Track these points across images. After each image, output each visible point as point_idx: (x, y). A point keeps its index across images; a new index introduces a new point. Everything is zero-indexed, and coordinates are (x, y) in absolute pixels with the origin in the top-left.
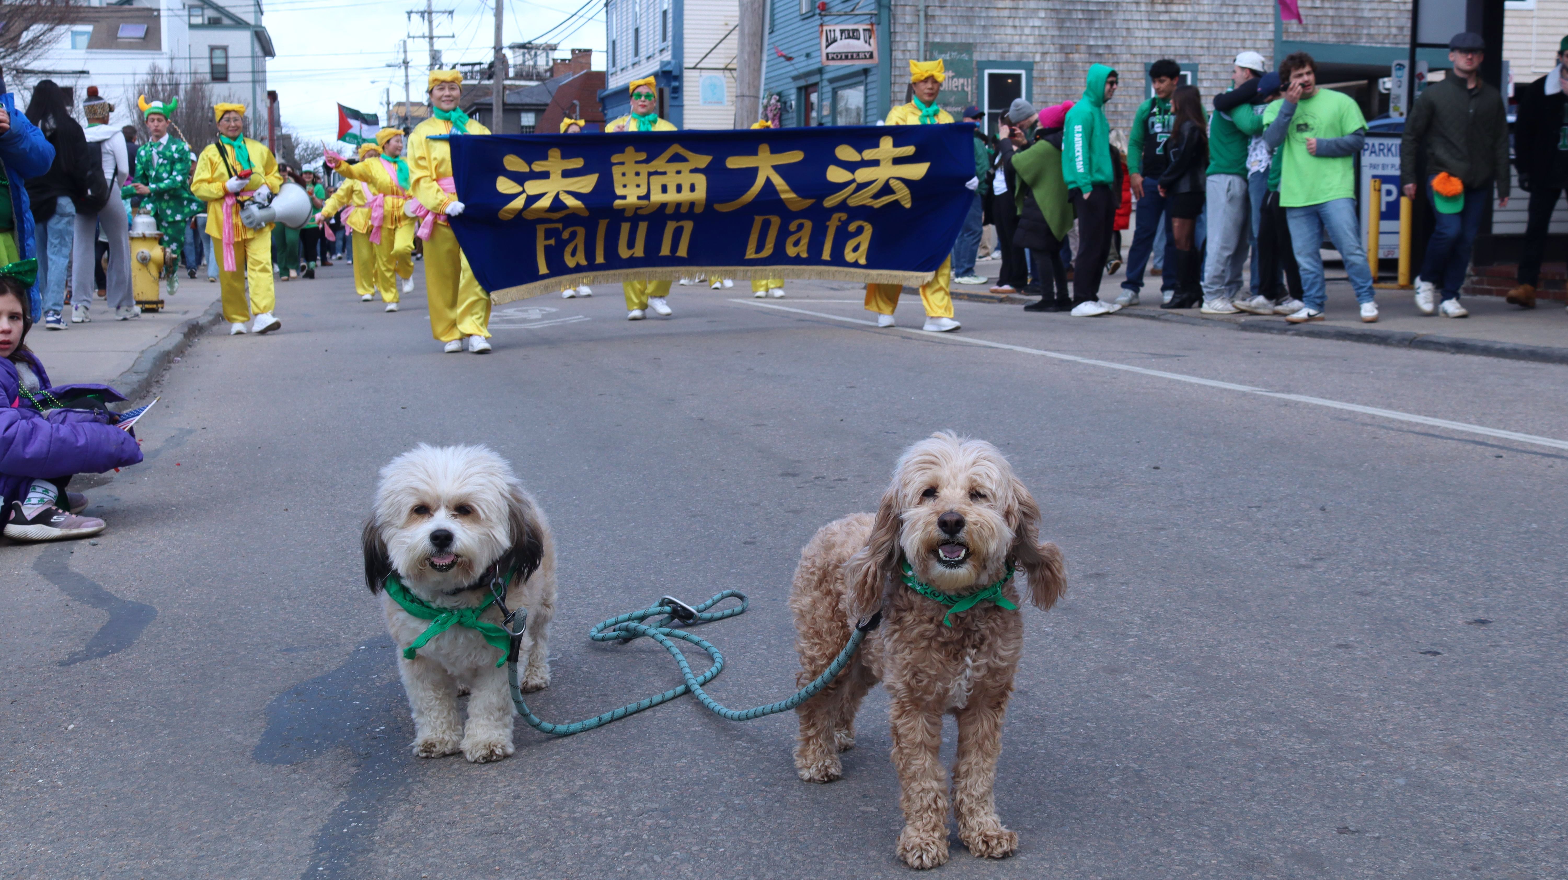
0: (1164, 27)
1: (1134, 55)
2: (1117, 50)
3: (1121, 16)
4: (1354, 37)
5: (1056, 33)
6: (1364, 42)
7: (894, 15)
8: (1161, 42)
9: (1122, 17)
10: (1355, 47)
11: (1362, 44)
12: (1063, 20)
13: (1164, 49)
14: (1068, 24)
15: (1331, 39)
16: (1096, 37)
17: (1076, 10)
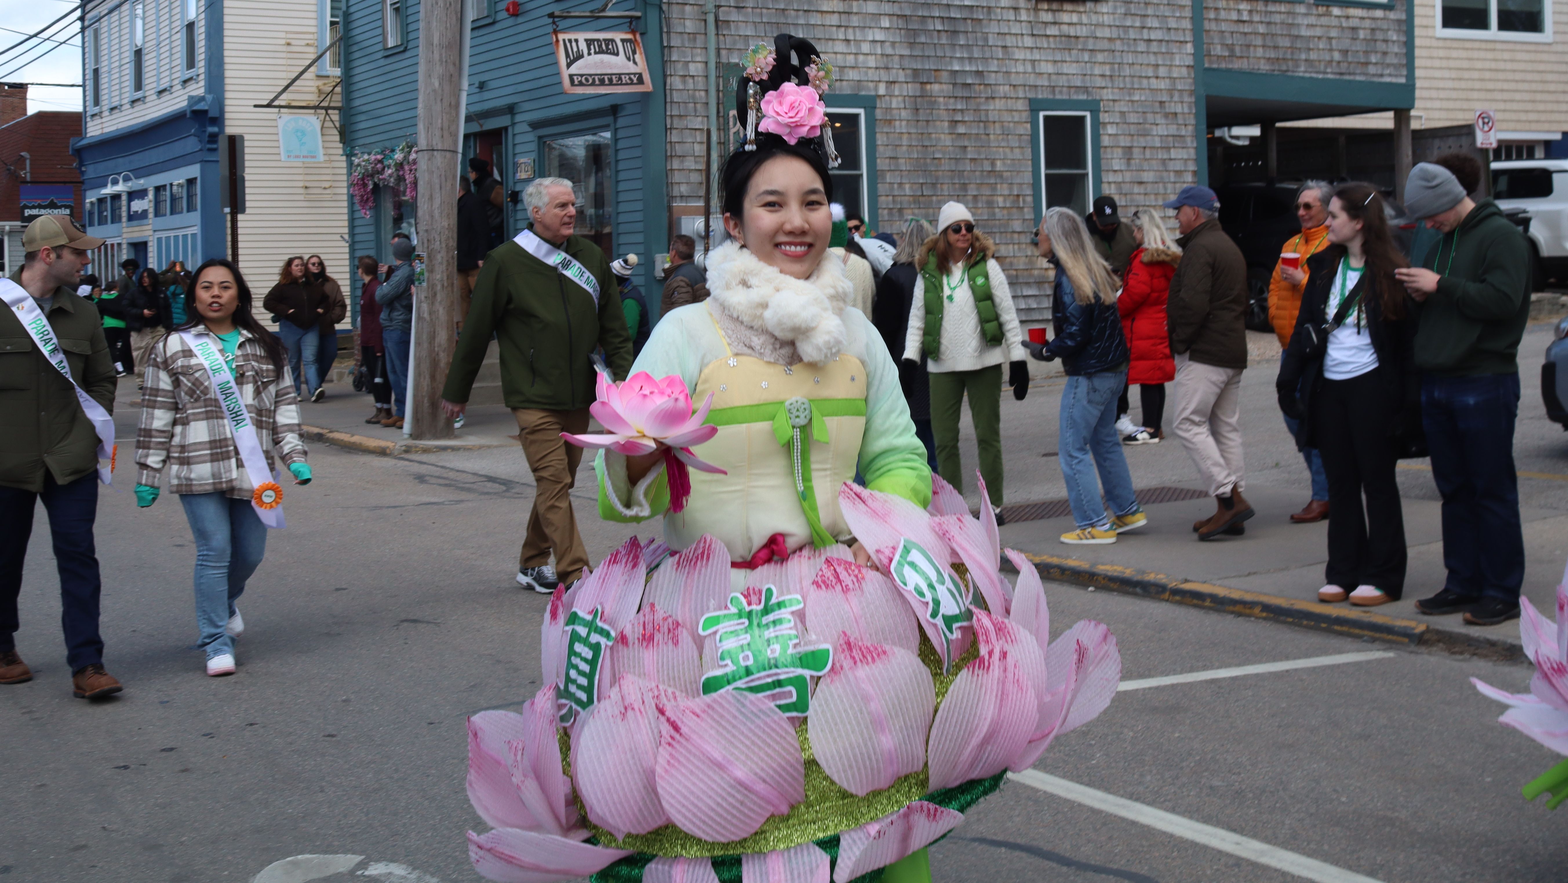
0: (1052, 46)
1: (1014, 86)
2: (992, 79)
3: (994, 28)
4: (1290, 63)
5: (906, 52)
6: (1302, 71)
7: (668, 19)
8: (1049, 68)
9: (997, 31)
10: (1292, 77)
11: (1301, 74)
12: (915, 32)
13: (1054, 77)
14: (923, 39)
15: (1264, 67)
16: (962, 59)
17: (933, 17)
